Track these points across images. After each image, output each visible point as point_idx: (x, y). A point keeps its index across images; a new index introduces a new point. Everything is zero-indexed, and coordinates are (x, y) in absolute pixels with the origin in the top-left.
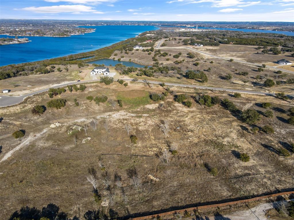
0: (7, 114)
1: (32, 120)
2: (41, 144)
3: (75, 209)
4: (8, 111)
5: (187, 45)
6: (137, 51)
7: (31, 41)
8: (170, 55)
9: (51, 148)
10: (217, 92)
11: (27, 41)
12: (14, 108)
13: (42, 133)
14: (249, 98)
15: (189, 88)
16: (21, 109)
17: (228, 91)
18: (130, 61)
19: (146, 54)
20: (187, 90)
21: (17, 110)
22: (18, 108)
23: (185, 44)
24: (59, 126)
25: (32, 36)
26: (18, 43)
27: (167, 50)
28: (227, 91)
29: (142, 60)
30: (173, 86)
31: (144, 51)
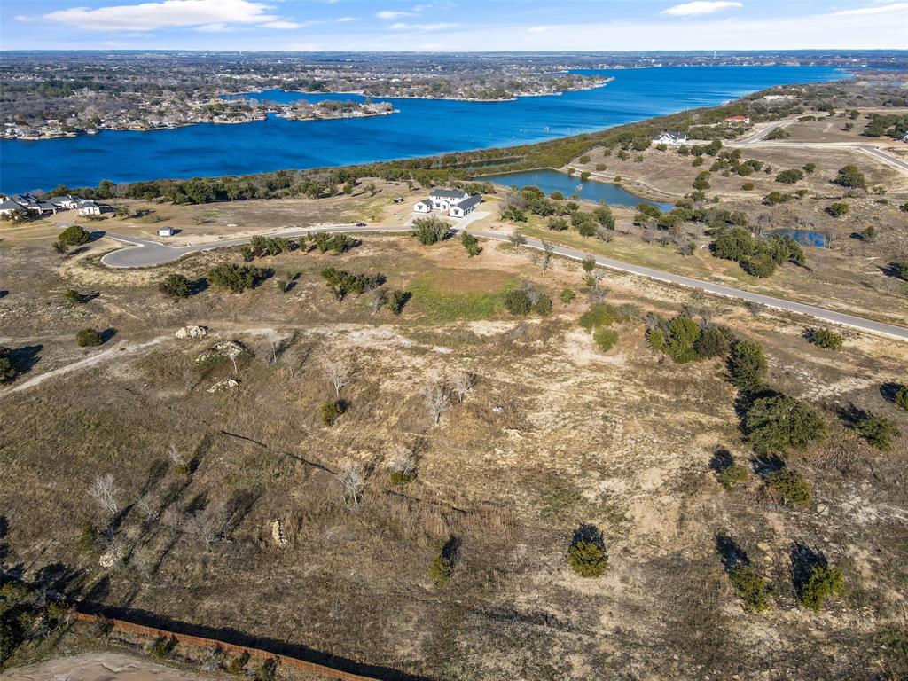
0: (117, 285)
1: (150, 310)
2: (117, 372)
3: (37, 547)
4: (122, 279)
5: (878, 136)
6: (660, 153)
7: (398, 111)
8: (766, 171)
9: (129, 388)
10: (769, 316)
11: (389, 110)
12: (138, 274)
13: (142, 346)
14: (882, 360)
15: (678, 287)
16: (153, 278)
17: (821, 319)
18: (617, 183)
19: (685, 163)
20: (663, 293)
21: (143, 279)
22: (147, 275)
23: (870, 136)
24: (195, 337)
25: (416, 97)
26: (365, 115)
27: (771, 150)
28: (817, 318)
29: (657, 182)
30: (625, 274)
31: (683, 151)
